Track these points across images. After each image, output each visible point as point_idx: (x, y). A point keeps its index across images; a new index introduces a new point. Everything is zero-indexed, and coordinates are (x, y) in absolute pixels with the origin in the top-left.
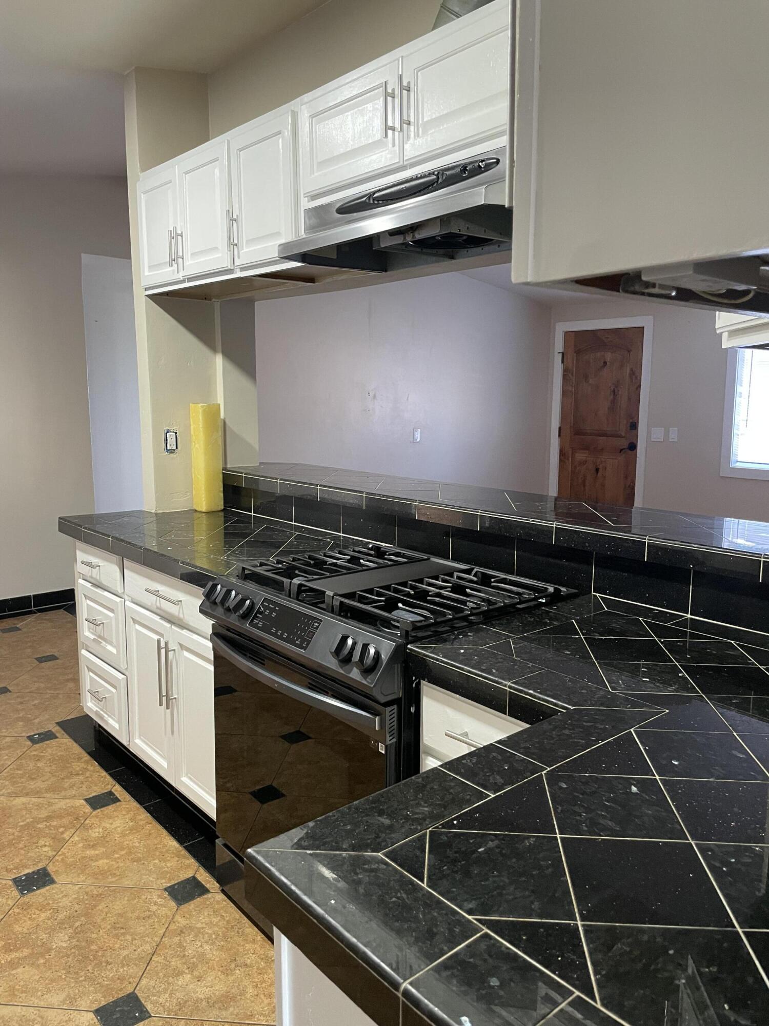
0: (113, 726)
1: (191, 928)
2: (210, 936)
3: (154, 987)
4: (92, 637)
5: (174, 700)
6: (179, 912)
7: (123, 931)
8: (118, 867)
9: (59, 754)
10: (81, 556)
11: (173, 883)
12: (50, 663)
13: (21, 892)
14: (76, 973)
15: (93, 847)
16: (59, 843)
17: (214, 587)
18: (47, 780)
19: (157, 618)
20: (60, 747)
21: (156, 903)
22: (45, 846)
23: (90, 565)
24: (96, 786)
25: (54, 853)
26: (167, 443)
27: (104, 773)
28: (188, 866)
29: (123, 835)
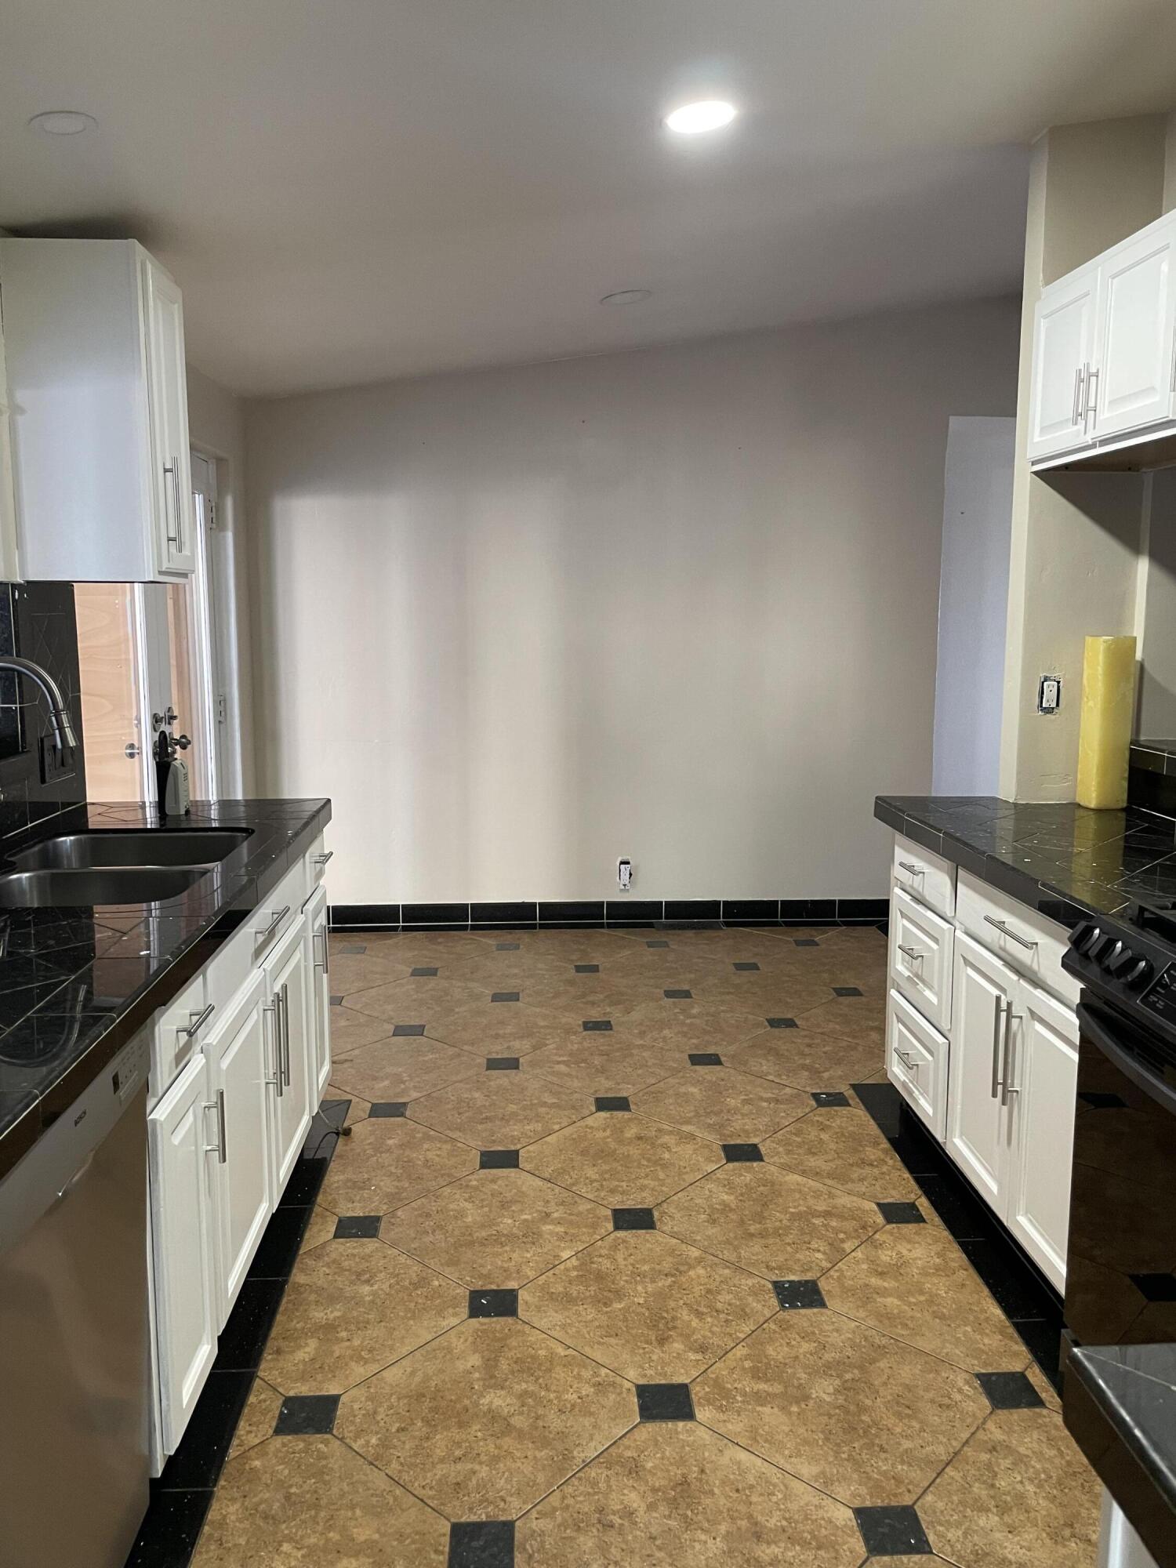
0: (925, 1108)
1: (1009, 1450)
2: (1037, 1473)
3: (942, 1512)
4: (907, 973)
5: (1015, 1094)
6: (993, 1417)
7: (910, 1412)
8: (912, 1317)
9: (851, 1129)
10: (900, 855)
11: (990, 1370)
12: (851, 999)
13: (782, 1303)
14: (838, 1445)
15: (881, 1274)
16: (838, 1254)
17: (1089, 930)
18: (831, 1161)
19: (999, 963)
20: (852, 1120)
21: (960, 1391)
22: (819, 1251)
23: (910, 869)
24: (894, 1189)
25: (829, 1265)
26: (1042, 698)
27: (907, 1175)
28: (1016, 1354)
29: (924, 1273)
